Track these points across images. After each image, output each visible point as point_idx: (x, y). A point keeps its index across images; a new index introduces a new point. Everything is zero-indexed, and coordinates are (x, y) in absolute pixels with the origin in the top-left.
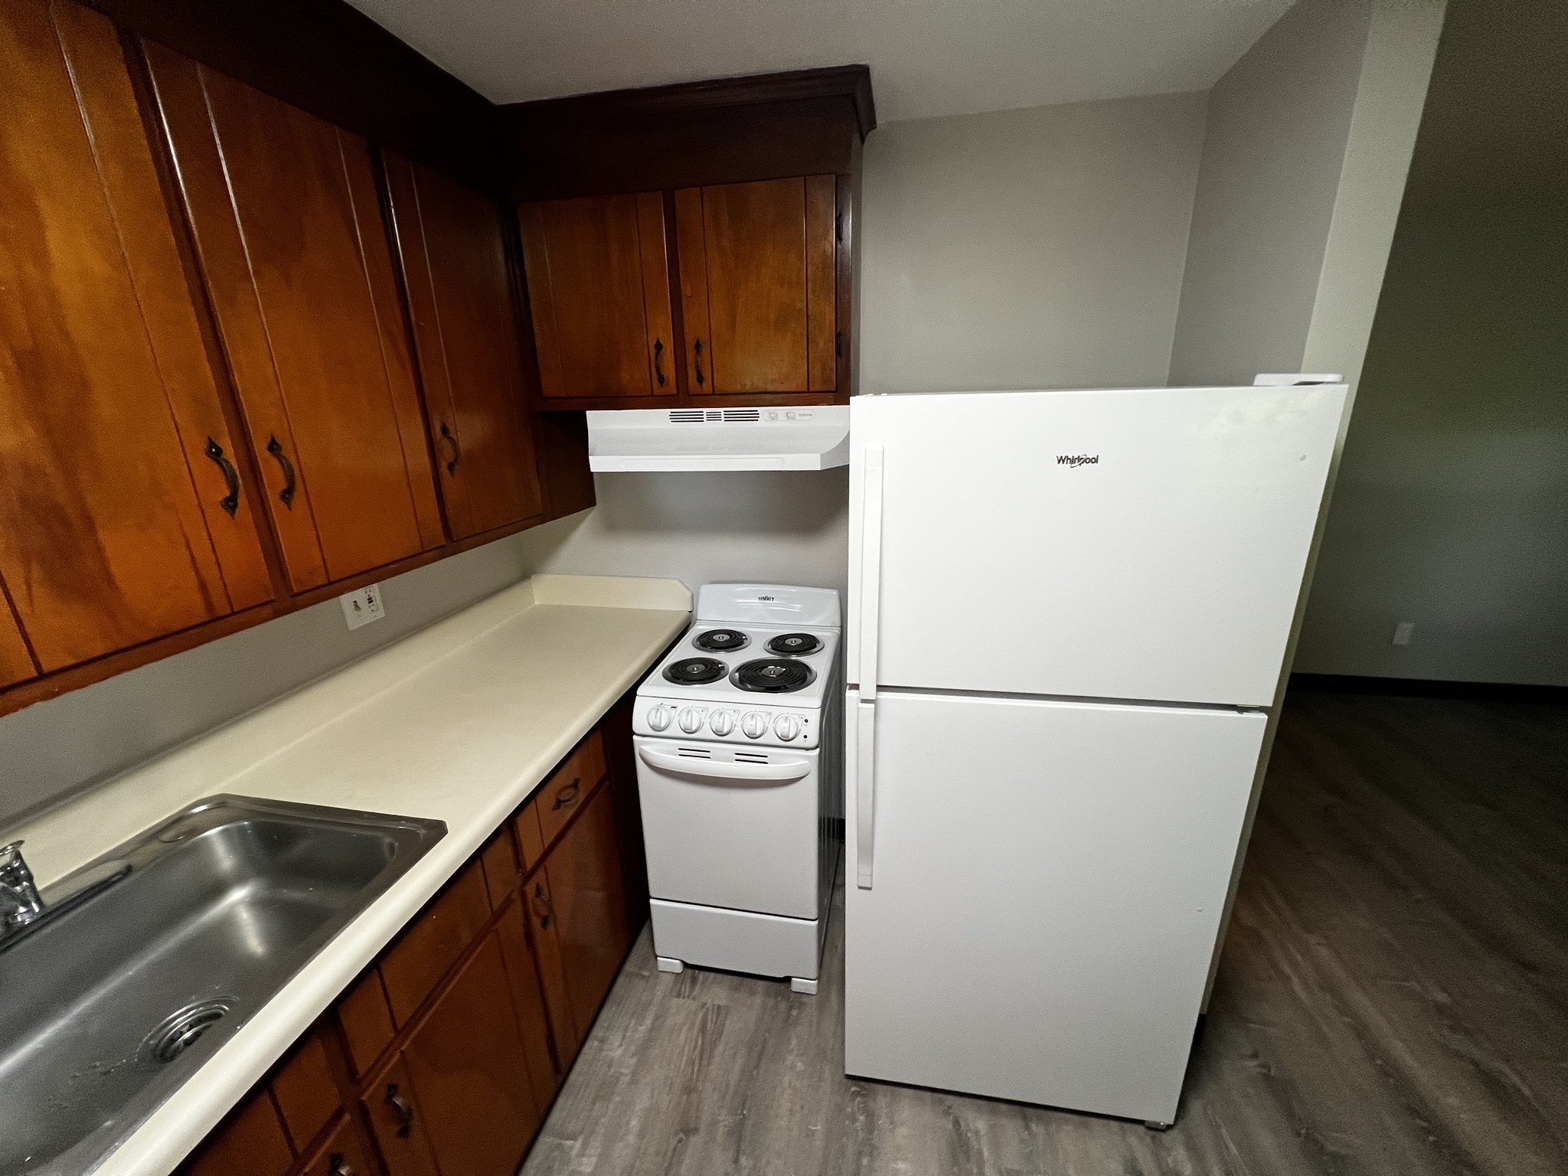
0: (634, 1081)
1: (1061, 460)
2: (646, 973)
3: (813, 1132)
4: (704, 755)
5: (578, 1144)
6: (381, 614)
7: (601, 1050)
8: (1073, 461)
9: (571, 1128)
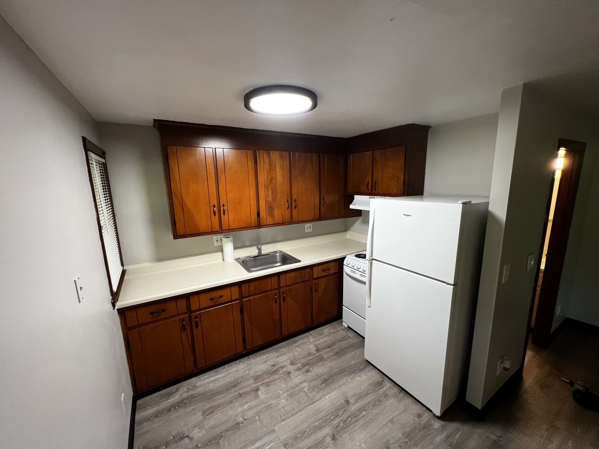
0: (326, 336)
1: (404, 215)
2: (340, 324)
3: (351, 362)
4: (354, 273)
5: (312, 337)
6: (311, 230)
7: (324, 329)
8: (406, 215)
9: (312, 335)
